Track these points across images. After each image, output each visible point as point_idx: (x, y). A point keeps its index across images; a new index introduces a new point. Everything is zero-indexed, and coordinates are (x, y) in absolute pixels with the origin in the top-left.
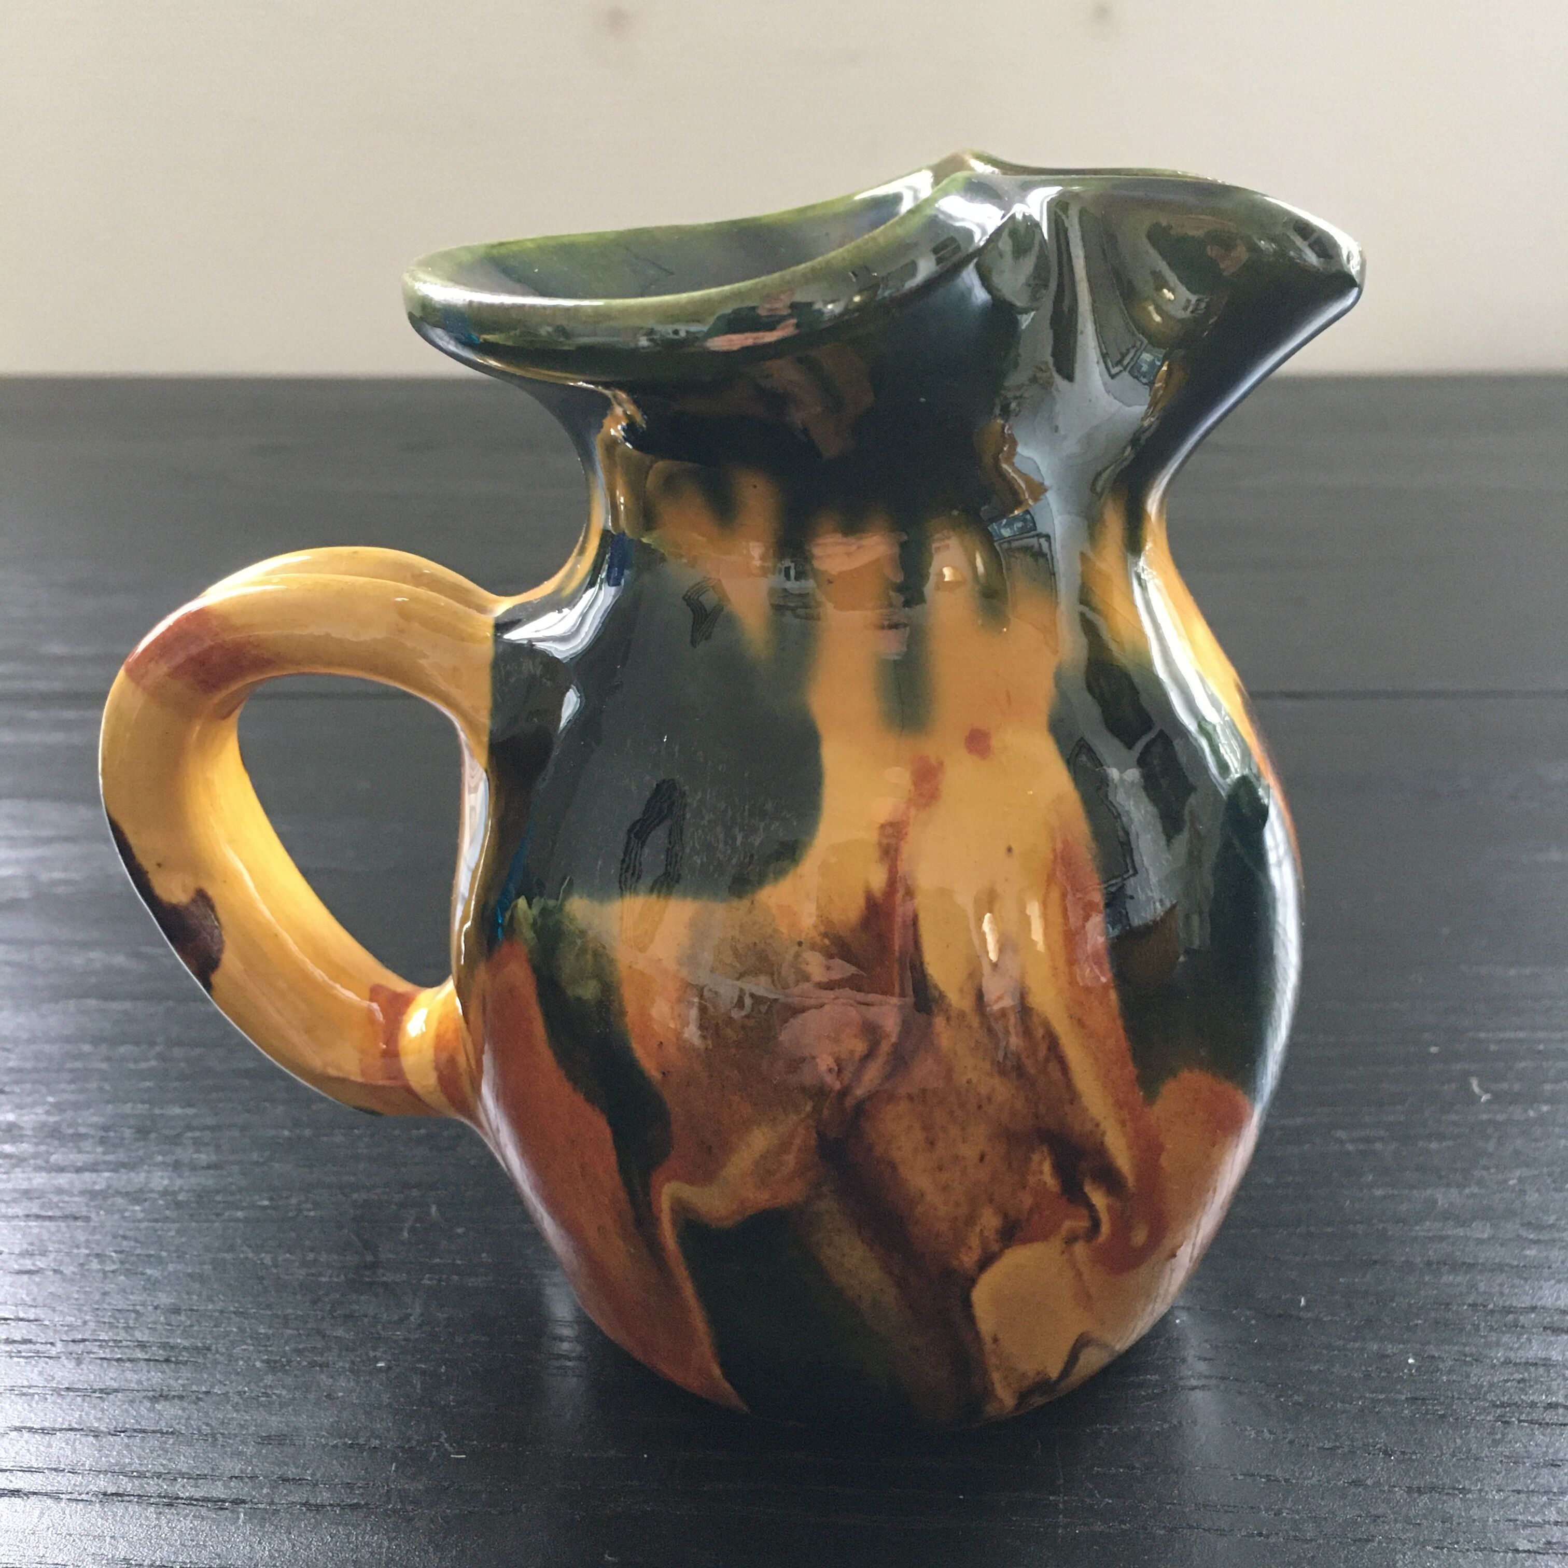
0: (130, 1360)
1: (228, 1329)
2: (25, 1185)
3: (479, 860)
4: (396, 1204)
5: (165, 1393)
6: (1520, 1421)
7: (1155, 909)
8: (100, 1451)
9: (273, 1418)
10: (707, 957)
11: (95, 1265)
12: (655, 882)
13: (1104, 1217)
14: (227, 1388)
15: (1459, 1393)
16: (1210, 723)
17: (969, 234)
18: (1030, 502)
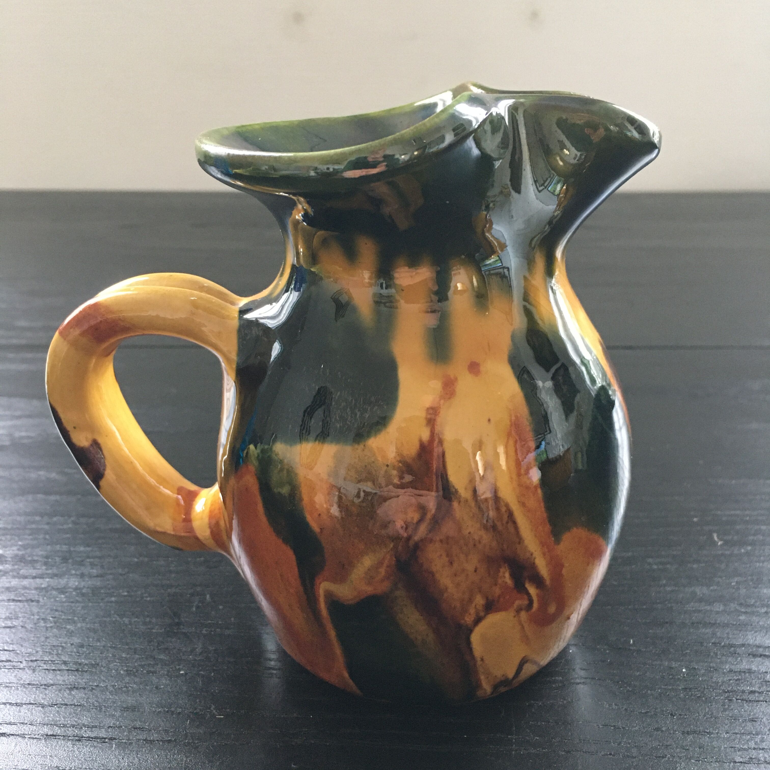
0: (59, 670)
1: (107, 655)
2: (8, 585)
3: (232, 425)
4: (189, 594)
5: (76, 686)
6: (737, 699)
7: (560, 449)
8: (44, 714)
9: (129, 698)
10: (342, 472)
11: (42, 624)
12: (317, 436)
13: (535, 598)
14: (107, 684)
15: (707, 686)
16: (587, 360)
17: (470, 122)
18: (500, 252)
